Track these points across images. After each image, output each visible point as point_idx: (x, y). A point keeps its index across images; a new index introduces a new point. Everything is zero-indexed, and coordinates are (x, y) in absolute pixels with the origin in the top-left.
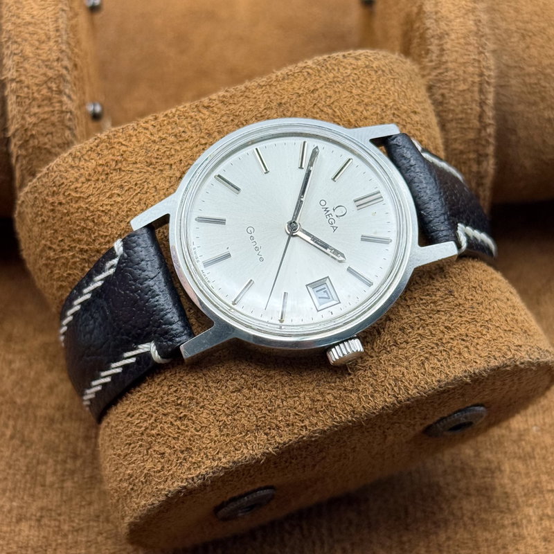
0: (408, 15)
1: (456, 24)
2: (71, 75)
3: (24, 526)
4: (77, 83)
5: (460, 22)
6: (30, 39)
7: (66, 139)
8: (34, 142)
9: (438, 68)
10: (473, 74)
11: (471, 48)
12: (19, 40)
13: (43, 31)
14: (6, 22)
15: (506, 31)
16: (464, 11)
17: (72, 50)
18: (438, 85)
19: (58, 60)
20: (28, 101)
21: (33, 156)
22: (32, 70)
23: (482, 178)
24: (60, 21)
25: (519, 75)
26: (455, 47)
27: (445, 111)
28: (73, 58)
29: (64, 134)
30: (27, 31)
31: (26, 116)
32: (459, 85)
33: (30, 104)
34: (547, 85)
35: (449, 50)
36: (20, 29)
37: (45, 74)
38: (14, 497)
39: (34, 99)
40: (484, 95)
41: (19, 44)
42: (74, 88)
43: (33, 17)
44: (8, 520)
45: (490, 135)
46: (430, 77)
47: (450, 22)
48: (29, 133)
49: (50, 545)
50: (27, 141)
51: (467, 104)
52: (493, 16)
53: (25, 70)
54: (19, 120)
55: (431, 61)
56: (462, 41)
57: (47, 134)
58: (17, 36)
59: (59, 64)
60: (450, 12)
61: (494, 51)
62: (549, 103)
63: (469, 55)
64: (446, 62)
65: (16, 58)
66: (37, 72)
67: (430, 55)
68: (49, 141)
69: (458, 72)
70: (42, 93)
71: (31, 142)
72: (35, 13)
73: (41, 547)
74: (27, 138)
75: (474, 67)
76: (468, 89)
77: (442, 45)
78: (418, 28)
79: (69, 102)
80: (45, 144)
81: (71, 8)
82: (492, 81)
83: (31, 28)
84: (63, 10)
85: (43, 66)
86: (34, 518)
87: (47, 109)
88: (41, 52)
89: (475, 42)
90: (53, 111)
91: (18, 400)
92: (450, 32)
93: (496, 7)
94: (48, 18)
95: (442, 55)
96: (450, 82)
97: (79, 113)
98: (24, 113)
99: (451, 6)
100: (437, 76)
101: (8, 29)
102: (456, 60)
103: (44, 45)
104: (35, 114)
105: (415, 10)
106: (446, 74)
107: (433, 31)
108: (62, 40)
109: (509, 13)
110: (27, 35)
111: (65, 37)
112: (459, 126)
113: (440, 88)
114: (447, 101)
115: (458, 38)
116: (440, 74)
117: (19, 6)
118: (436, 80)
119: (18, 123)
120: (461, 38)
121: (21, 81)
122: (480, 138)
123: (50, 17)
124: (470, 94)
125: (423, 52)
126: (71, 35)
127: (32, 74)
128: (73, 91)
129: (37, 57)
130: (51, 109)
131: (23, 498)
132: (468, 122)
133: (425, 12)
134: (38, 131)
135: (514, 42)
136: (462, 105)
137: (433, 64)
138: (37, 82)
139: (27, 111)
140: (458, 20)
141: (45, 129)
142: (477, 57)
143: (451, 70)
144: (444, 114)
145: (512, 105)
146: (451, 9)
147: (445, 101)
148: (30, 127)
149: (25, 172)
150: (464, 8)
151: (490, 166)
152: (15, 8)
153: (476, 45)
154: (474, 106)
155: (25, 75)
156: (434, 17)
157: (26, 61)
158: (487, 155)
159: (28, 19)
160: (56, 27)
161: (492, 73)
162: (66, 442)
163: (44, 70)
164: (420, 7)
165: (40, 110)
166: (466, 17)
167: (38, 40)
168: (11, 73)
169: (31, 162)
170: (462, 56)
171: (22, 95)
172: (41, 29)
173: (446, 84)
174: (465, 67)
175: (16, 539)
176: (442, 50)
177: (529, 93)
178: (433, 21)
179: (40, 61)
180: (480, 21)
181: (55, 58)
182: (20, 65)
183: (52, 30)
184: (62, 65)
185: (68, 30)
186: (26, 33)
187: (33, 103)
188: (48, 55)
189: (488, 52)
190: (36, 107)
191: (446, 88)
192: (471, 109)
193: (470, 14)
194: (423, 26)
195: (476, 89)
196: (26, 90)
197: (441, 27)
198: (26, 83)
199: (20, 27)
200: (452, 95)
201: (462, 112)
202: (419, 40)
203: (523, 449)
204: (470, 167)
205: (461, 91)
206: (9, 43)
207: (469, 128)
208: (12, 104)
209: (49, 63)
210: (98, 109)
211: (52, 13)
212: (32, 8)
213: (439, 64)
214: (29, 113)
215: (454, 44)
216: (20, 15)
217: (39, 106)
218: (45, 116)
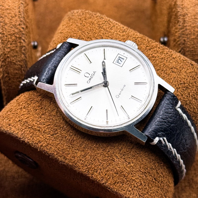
0: (170, 5)
1: (190, 10)
2: (25, 31)
4: (27, 34)
5: (193, 9)
6: (8, 16)
7: (22, 59)
8: (8, 60)
9: (183, 28)
12: (3, 16)
13: (13, 13)
16: (194, 4)
17: (26, 20)
18: (183, 36)
19: (19, 25)
21: (8, 65)
22: (8, 29)
24: (21, 8)
26: (190, 20)
27: (185, 47)
28: (26, 24)
29: (21, 56)
30: (6, 12)
31: (5, 48)
32: (191, 36)
33: (7, 43)
35: (187, 21)
36: (3, 11)
37: (14, 31)
39: (9, 41)
41: (3, 18)
42: (26, 37)
46: (179, 33)
47: (188, 9)
48: (6, 56)
50: (5, 59)
51: (195, 44)
53: (6, 29)
54: (3, 50)
55: (180, 26)
56: (193, 17)
57: (14, 56)
58: (2, 14)
59: (20, 27)
60: (188, 5)
63: (196, 23)
64: (186, 26)
66: (11, 30)
67: (179, 23)
68: (15, 59)
69: (191, 30)
70: (12, 38)
71: (7, 60)
72: (10, 4)
74: (6, 58)
76: (196, 38)
77: (185, 19)
78: (175, 11)
79: (24, 43)
80: (13, 60)
81: (25, 2)
83: (8, 11)
84: (22, 3)
85: (13, 27)
87: (14, 45)
88: (12, 21)
90: (17, 46)
92: (188, 13)
94: (15, 7)
95: (184, 23)
96: (187, 35)
97: (28, 47)
98: (5, 47)
99: (189, 2)
100: (182, 32)
103: (14, 18)
104: (9, 48)
105: (173, 3)
106: (186, 31)
107: (181, 13)
108: (21, 16)
110: (7, 14)
111: (23, 15)
112: (192, 54)
113: (183, 37)
114: (186, 43)
115: (191, 16)
116: (183, 31)
118: (181, 34)
119: (2, 51)
120: (193, 16)
121: (3, 34)
123: (16, 6)
124: (196, 40)
125: (176, 22)
126: (25, 14)
128: (26, 38)
129: (11, 23)
133: (177, 5)
134: (10, 55)
136: (193, 44)
137: (180, 27)
139: (6, 46)
140: (192, 8)
141: (13, 54)
143: (188, 29)
144: (185, 48)
146: (189, 3)
147: (185, 43)
148: (7, 53)
149: (4, 72)
150: (194, 3)
152: (2, 2)
155: (5, 31)
156: (181, 7)
157: (6, 25)
159: (7, 7)
160: (19, 10)
164: (175, 2)
166: (195, 7)
167: (11, 16)
169: (7, 68)
170: (193, 23)
171: (4, 39)
172: (13, 11)
173: (186, 36)
174: (194, 29)
176: (185, 21)
178: (181, 9)
179: (12, 25)
182: (4, 27)
183: (17, 12)
184: (21, 27)
185: (24, 12)
186: (6, 13)
187: (9, 43)
188: (15, 23)
190: (10, 45)
191: (186, 37)
194: (176, 10)
196: (5, 37)
197: (184, 11)
198: (6, 34)
199: (3, 10)
200: (188, 40)
201: (193, 48)
202: (175, 16)
205: (192, 39)
207: (196, 54)
209: (16, 26)
210: (36, 44)
212: (9, 2)
213: (183, 27)
214: (7, 47)
215: (190, 19)
216: (4, 5)
217: (11, 44)
218: (14, 48)
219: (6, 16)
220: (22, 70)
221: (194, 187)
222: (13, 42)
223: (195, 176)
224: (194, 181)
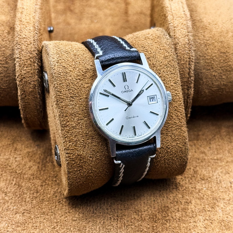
1: (181, 40)
3: (18, 215)
5: (183, 39)
6: (24, 43)
10: (187, 58)
11: (186, 49)
12: (20, 44)
13: (29, 41)
14: (16, 37)
15: (200, 43)
16: (184, 35)
17: (39, 47)
19: (34, 51)
20: (23, 65)
21: (24, 85)
23: (189, 95)
24: (35, 37)
25: (204, 59)
28: (39, 50)
30: (23, 40)
31: (22, 70)
32: (181, 62)
34: (214, 63)
35: (178, 49)
36: (21, 40)
37: (29, 56)
38: (15, 205)
39: (25, 65)
40: (190, 65)
43: (26, 36)
44: (12, 213)
45: (192, 80)
49: (26, 222)
51: (185, 69)
52: (195, 37)
53: (22, 54)
57: (29, 77)
58: (20, 42)
60: (180, 36)
61: (195, 50)
62: (215, 69)
63: (186, 51)
65: (19, 50)
66: (26, 55)
69: (182, 57)
70: (28, 62)
71: (23, 80)
72: (26, 34)
73: (23, 223)
74: (22, 78)
75: (187, 55)
76: (185, 63)
77: (176, 47)
79: (37, 66)
80: (29, 80)
81: (39, 32)
82: (193, 60)
83: (25, 40)
84: (36, 33)
86: (21, 213)
87: (29, 68)
88: (28, 48)
89: (188, 46)
90: (31, 69)
91: (18, 172)
92: (179, 43)
93: (197, 35)
94: (31, 36)
101: (17, 40)
102: (181, 52)
103: (29, 45)
104: (25, 70)
108: (35, 44)
109: (201, 37)
115: (182, 45)
117: (21, 31)
119: (19, 73)
121: (21, 58)
122: (189, 81)
124: (185, 65)
126: (39, 42)
127: (24, 55)
130: (31, 68)
131: (17, 206)
132: (184, 75)
134: (26, 76)
135: (203, 47)
136: (183, 69)
138: (26, 58)
140: (182, 38)
141: (28, 75)
142: (188, 52)
143: (179, 56)
145: (201, 70)
146: (180, 34)
148: (23, 74)
150: (184, 34)
151: (192, 91)
152: (20, 32)
153: (188, 48)
154: (187, 69)
155: (22, 56)
156: (174, 37)
157: (23, 51)
158: (191, 87)
159: (24, 36)
160: (34, 39)
161: (194, 58)
162: (34, 187)
163: (29, 54)
165: (27, 68)
166: (185, 37)
167: (27, 44)
168: (17, 55)
169: (23, 87)
170: (183, 51)
171: (21, 63)
172: (28, 40)
174: (184, 55)
175: (14, 220)
177: (207, 66)
178: (173, 38)
179: (27, 51)
180: (190, 39)
181: (33, 50)
182: (21, 52)
183: (32, 40)
184: (35, 53)
188: (30, 49)
189: (192, 50)
192: (186, 70)
193: (187, 36)
195: (188, 63)
196: (22, 61)
197: (176, 41)
203: (200, 196)
204: (185, 91)
205: (182, 64)
206: (17, 45)
207: (185, 77)
208: (17, 66)
209: (31, 52)
211: (33, 34)
212: (25, 32)
214: (23, 69)
215: (180, 47)
216: (21, 35)
217: (27, 67)
218: (29, 71)
219: (23, 44)
220: (36, 88)
221: (181, 189)
222: (28, 65)
223: (181, 180)
224: (180, 185)
